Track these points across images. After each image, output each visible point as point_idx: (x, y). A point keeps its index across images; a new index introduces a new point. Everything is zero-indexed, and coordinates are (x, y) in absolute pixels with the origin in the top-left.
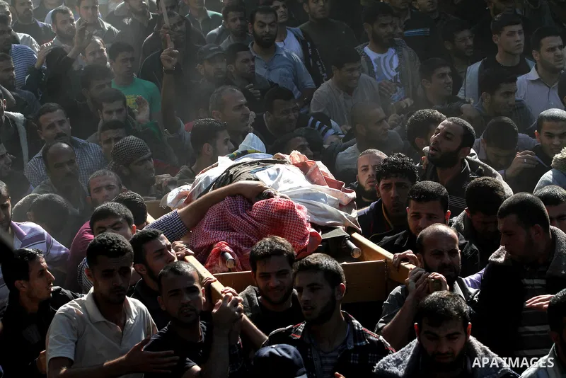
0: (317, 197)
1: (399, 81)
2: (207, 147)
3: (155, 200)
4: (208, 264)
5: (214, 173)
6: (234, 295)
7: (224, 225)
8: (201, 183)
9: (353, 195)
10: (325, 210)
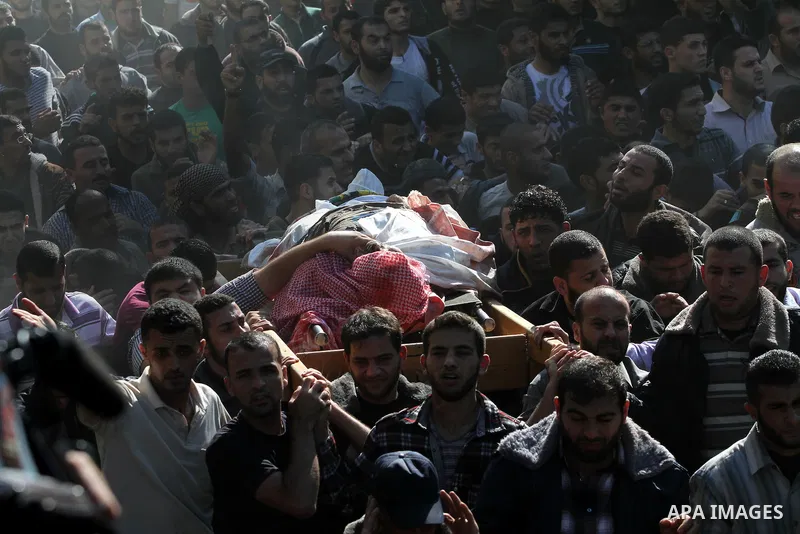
0: (440, 250)
1: (570, 113)
2: (305, 189)
3: (235, 260)
4: (293, 341)
5: (308, 222)
6: (318, 378)
7: (314, 289)
8: (290, 236)
9: (491, 248)
10: (450, 267)
